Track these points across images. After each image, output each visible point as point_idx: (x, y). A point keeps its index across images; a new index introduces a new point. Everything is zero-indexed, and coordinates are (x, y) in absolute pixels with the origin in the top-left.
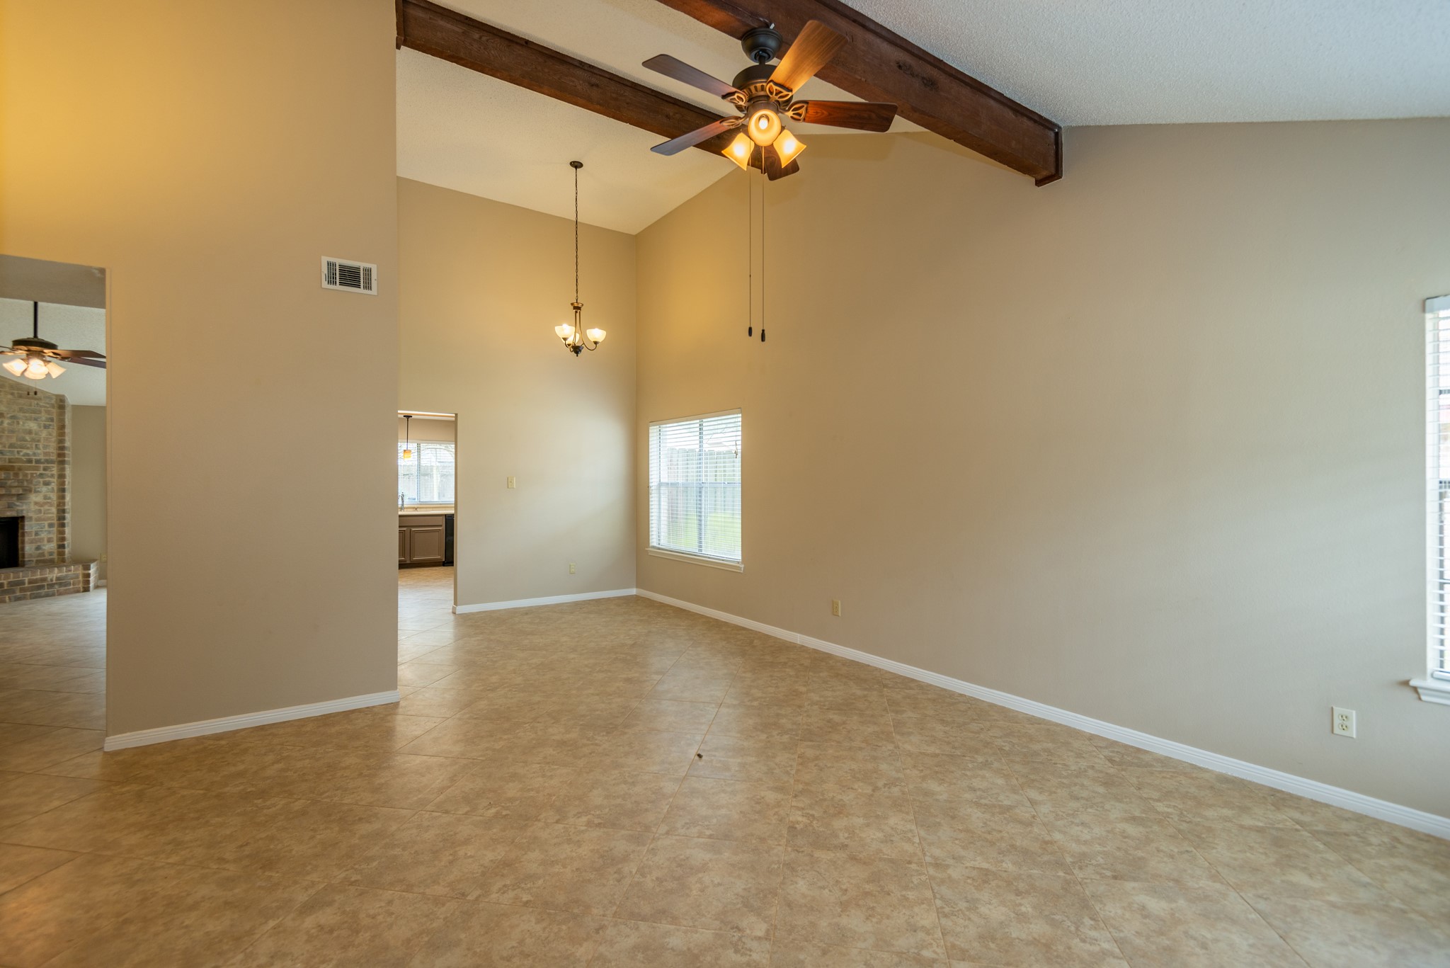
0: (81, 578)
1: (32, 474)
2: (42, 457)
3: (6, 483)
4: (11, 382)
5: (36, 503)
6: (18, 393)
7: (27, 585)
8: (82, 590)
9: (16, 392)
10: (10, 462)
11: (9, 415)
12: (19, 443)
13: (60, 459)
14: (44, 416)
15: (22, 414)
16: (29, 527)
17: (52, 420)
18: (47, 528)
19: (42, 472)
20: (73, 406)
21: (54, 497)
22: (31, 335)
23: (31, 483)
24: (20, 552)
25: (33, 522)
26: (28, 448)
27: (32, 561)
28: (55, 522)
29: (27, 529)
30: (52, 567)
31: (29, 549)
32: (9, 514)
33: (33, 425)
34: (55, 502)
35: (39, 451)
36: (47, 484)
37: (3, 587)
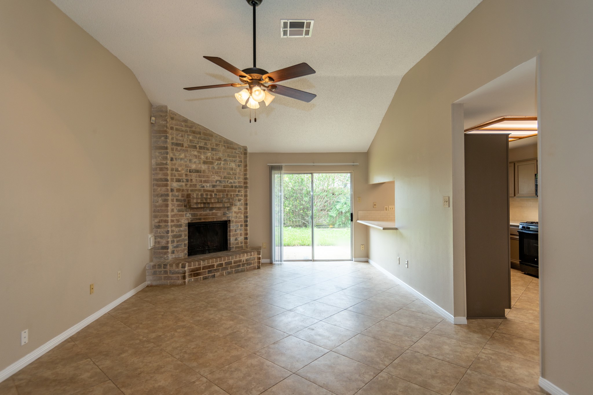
0: (256, 260)
1: (234, 194)
2: (237, 184)
3: (223, 200)
4: (224, 139)
5: (235, 212)
6: (227, 146)
7: (233, 265)
8: (257, 267)
9: (226, 145)
10: (224, 187)
11: (223, 159)
12: (228, 176)
13: (245, 185)
14: (238, 159)
15: (229, 158)
16: (233, 227)
17: (241, 162)
18: (240, 227)
19: (237, 193)
20: (249, 153)
21: (242, 208)
22: (251, 66)
23: (233, 200)
24: (228, 242)
25: (234, 224)
26: (231, 179)
27: (234, 247)
28: (243, 223)
29: (232, 228)
30: (244, 253)
31: (232, 240)
32: (224, 219)
33: (233, 165)
34: (243, 211)
35: (236, 181)
36: (239, 200)
37: (223, 266)
